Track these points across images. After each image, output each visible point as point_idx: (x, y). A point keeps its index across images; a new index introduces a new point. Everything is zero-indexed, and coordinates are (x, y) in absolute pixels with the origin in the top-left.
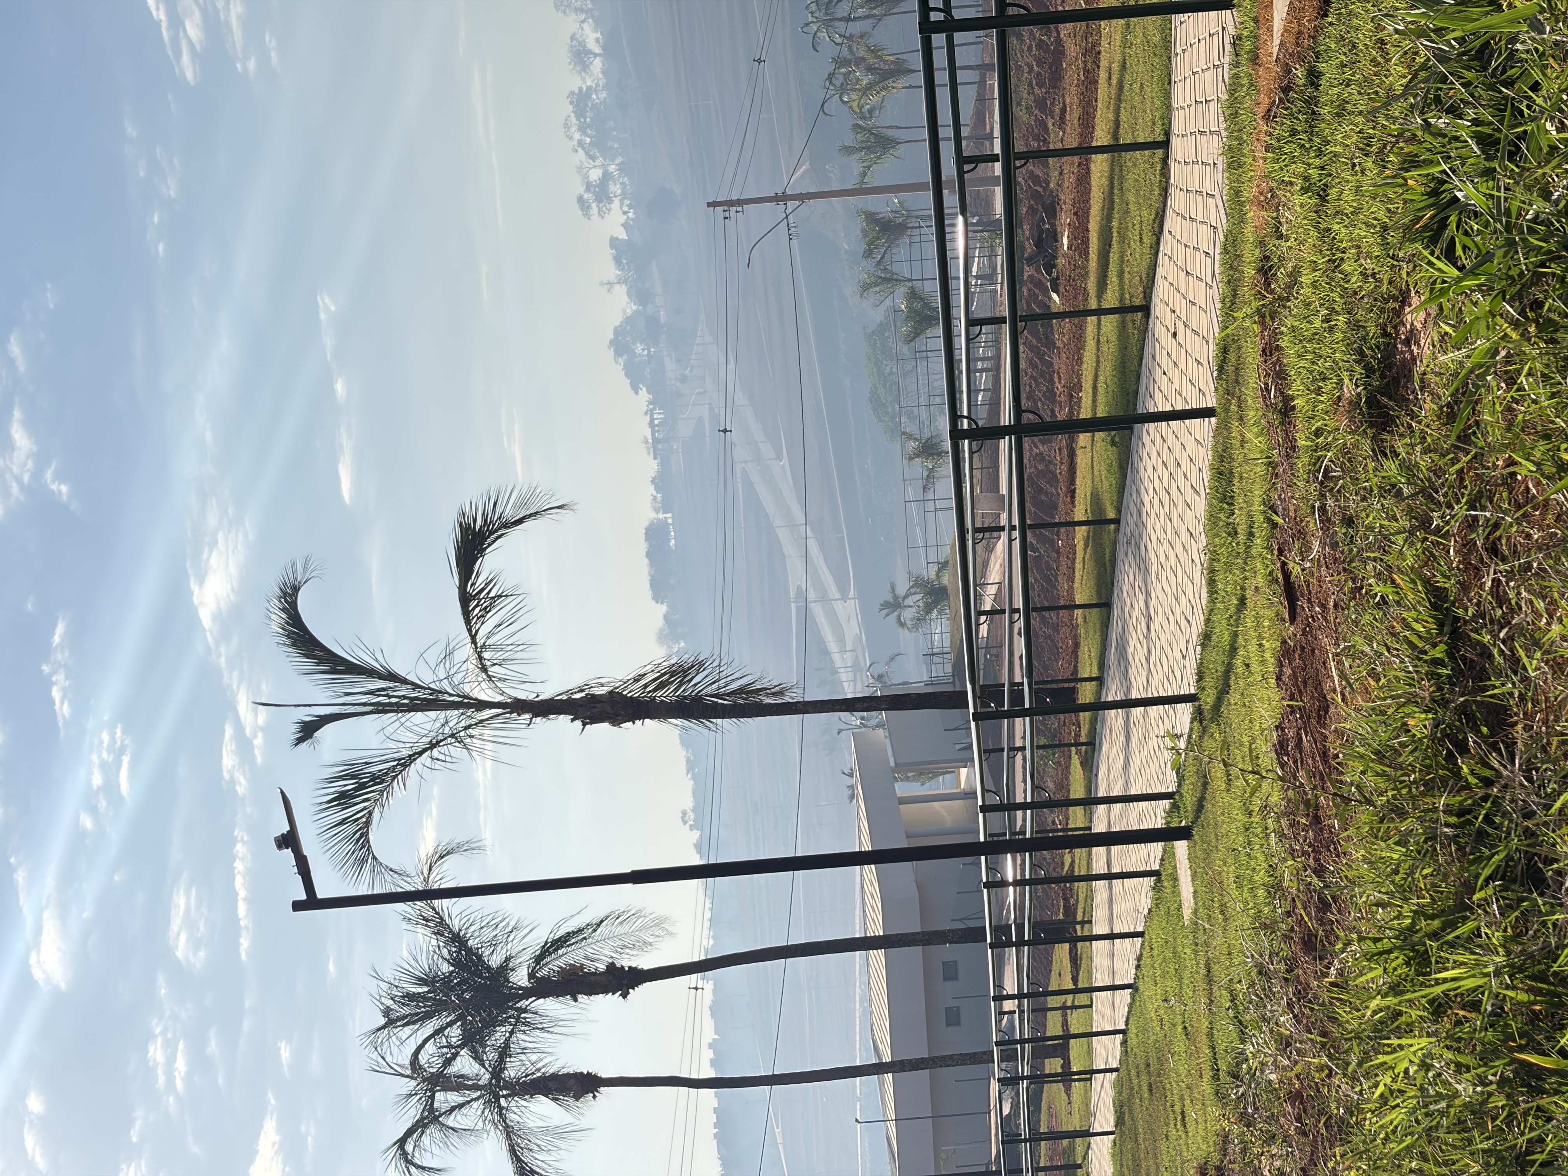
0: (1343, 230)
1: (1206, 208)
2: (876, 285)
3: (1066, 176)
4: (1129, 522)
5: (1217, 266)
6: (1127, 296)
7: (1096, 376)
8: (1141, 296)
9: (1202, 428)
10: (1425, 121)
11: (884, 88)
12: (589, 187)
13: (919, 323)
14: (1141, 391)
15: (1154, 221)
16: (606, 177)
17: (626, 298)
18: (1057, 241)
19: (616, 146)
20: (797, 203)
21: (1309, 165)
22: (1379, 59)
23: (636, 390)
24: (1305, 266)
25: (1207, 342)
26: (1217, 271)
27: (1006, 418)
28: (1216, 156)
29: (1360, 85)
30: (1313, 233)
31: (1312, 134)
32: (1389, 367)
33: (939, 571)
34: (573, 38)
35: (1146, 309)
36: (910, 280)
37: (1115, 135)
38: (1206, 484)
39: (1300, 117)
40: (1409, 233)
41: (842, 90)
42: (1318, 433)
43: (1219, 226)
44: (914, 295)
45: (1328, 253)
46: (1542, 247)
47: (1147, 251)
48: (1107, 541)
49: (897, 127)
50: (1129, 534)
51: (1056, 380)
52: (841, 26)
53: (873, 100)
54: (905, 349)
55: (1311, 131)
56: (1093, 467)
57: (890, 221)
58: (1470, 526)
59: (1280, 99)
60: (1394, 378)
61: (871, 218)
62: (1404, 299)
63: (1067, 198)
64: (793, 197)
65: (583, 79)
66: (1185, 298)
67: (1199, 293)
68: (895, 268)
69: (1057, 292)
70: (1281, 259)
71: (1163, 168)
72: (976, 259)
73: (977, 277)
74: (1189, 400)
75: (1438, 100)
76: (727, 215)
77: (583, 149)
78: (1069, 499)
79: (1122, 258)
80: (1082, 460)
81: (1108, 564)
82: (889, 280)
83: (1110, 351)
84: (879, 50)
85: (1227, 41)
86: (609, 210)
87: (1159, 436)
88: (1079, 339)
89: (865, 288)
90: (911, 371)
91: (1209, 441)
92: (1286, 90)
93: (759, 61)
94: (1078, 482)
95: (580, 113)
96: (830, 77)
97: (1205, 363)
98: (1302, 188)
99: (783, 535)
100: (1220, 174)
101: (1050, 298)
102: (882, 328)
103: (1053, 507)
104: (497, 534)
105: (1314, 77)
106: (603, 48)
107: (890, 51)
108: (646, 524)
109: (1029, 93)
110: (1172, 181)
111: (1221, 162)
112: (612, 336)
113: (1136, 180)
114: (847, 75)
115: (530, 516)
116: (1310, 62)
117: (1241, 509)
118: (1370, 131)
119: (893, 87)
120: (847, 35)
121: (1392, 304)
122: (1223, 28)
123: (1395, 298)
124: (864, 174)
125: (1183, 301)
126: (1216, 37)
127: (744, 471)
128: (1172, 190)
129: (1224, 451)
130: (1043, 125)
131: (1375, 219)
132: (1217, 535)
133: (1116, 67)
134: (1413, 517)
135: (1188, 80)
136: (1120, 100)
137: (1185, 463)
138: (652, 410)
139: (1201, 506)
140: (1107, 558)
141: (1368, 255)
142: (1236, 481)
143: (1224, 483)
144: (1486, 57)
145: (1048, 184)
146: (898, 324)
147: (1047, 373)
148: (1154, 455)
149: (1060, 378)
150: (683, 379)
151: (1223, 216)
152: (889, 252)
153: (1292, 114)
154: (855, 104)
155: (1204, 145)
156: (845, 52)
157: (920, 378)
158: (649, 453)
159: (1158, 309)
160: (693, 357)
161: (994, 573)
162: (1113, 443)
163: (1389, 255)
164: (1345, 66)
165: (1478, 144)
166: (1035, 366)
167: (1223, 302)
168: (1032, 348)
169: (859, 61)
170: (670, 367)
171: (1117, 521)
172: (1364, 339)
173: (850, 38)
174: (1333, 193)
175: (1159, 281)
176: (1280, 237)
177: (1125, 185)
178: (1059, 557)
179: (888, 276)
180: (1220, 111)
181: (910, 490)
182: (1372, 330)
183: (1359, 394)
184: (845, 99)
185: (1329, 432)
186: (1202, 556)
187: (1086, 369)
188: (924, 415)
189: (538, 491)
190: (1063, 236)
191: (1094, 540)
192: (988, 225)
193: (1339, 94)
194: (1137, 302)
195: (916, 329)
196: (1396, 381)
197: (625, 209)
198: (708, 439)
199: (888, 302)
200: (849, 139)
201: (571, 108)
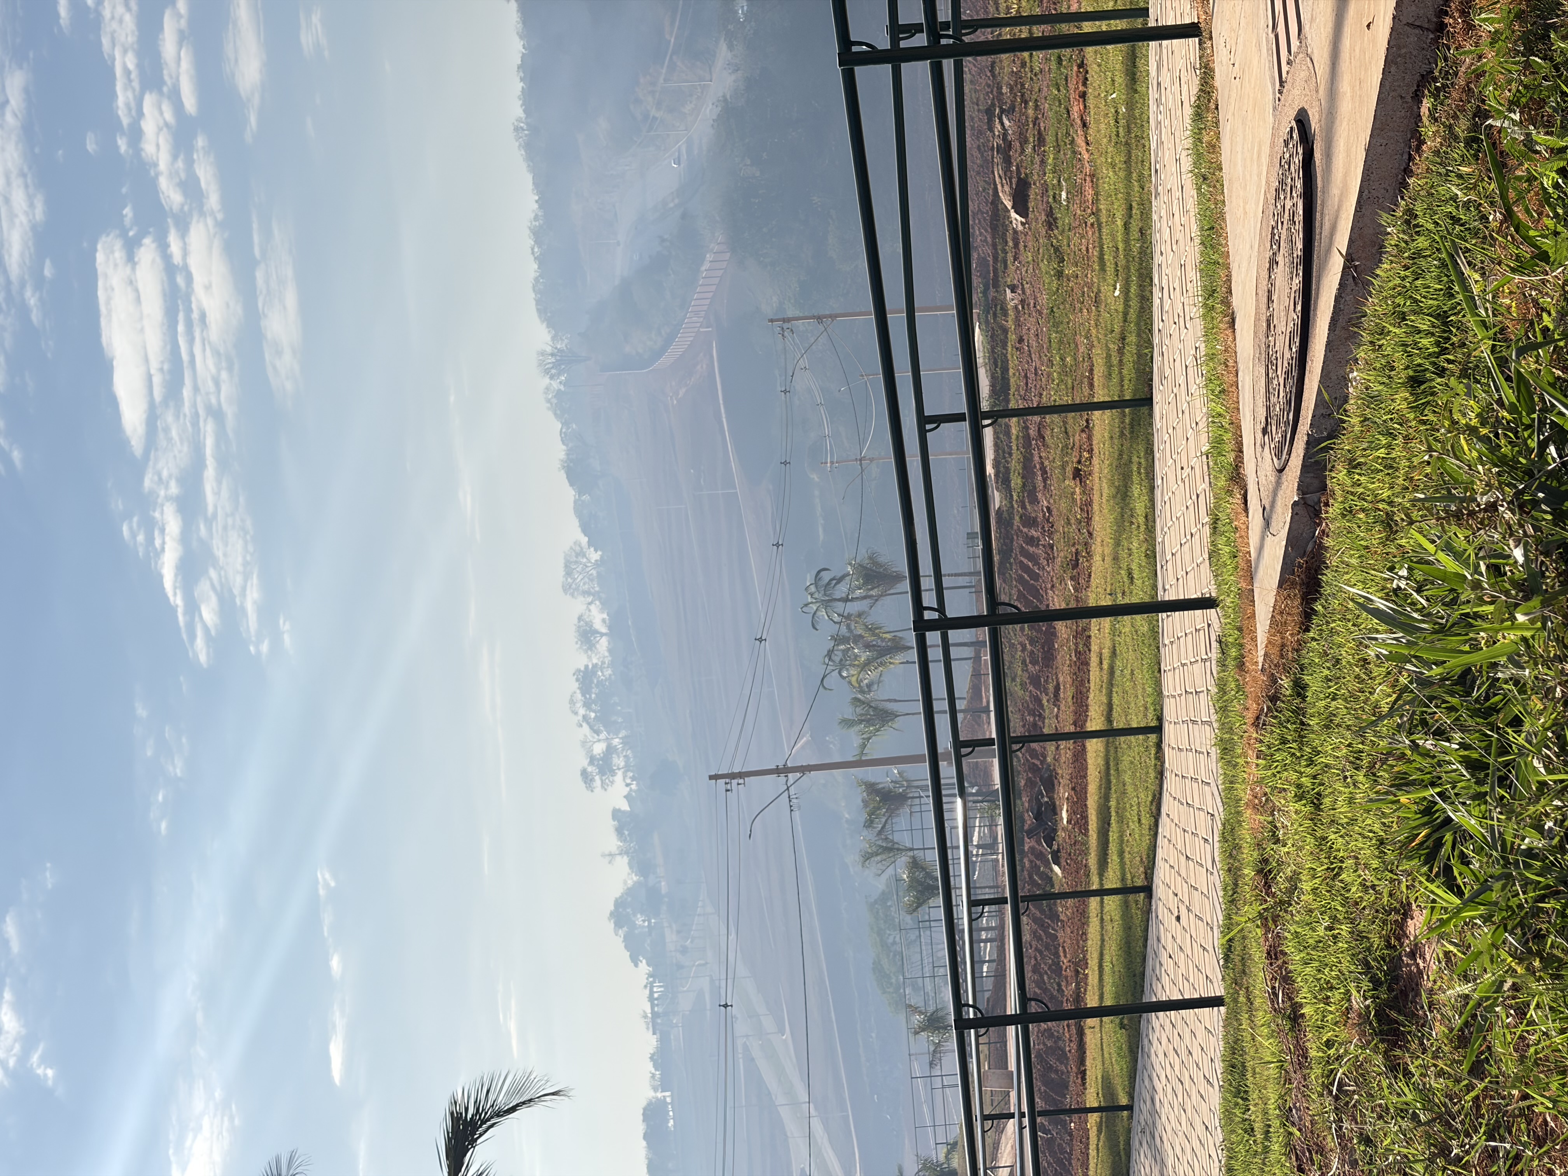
0: (1340, 840)
1: (1202, 795)
2: (877, 855)
3: (1062, 752)
4: (1143, 1108)
5: (1216, 854)
6: (1129, 876)
7: (1101, 955)
8: (1143, 876)
9: (1213, 1017)
10: (1413, 741)
11: (882, 664)
12: (592, 760)
13: (921, 892)
14: (1147, 973)
15: (1152, 802)
16: (610, 750)
17: (627, 869)
18: (1056, 814)
19: (620, 720)
20: (798, 775)
21: (1301, 773)
22: (1364, 676)
23: (635, 962)
24: (1305, 872)
25: (1212, 928)
26: (1217, 859)
27: (1012, 1007)
28: (1209, 747)
29: (1345, 700)
30: (1310, 839)
31: (1301, 742)
32: (1396, 979)
33: (949, 1153)
34: (580, 618)
35: (1148, 890)
36: (912, 849)
37: (1109, 719)
38: (1220, 1076)
39: (1289, 726)
40: (1405, 850)
41: (842, 666)
42: (1329, 1044)
43: (1216, 814)
44: (915, 865)
45: (1326, 861)
46: (1540, 882)
47: (1146, 832)
48: (1120, 1128)
49: (896, 701)
50: (1143, 1123)
51: (1062, 954)
52: (840, 606)
53: (871, 675)
54: (908, 918)
55: (1301, 739)
56: (1102, 1049)
57: (890, 791)
58: (1490, 1156)
59: (1268, 707)
60: (1401, 991)
61: (871, 788)
62: (1406, 912)
63: (1064, 772)
64: (794, 770)
65: (589, 658)
66: (1187, 883)
67: (1201, 879)
68: (896, 837)
69: (1057, 863)
70: (1280, 863)
71: (1157, 753)
72: (977, 829)
73: (978, 847)
74: (1197, 987)
75: (1424, 723)
76: (729, 787)
77: (588, 723)
78: (1079, 1081)
79: (1121, 837)
80: (1091, 1039)
81: (1122, 1153)
82: (890, 850)
83: (1114, 930)
84: (876, 628)
85: (1213, 638)
86: (612, 782)
87: (1168, 1021)
88: (1083, 915)
89: (867, 857)
90: (915, 941)
91: (1220, 1032)
92: (1274, 699)
93: (760, 640)
94: (1088, 1063)
95: (585, 689)
96: (830, 654)
97: (1211, 950)
98: (1296, 796)
99: (785, 1113)
100: (1214, 764)
101: (1052, 870)
102: (884, 897)
103: (1062, 1086)
104: (489, 1123)
105: (1300, 688)
106: (610, 628)
107: (887, 629)
108: (644, 1103)
109: (1023, 670)
110: (1167, 765)
111: (1215, 752)
112: (612, 908)
113: (1132, 763)
114: (845, 652)
115: (524, 1103)
116: (1295, 674)
117: (1256, 1105)
118: (1360, 746)
119: (891, 663)
120: (845, 614)
121: (1393, 917)
122: (1209, 625)
123: (1397, 912)
124: (864, 746)
125: (1185, 885)
126: (1202, 632)
127: (746, 1048)
128: (1167, 774)
129: (1235, 1043)
130: (1039, 701)
131: (1370, 831)
132: (1233, 1131)
133: (1106, 652)
134: (1432, 1145)
135: (1177, 671)
136: (1112, 685)
137: (1196, 1051)
138: (651, 983)
139: (1215, 1098)
140: (1122, 1147)
141: (1367, 866)
142: (1249, 1075)
143: (1237, 1076)
144: (1468, 682)
145: (1045, 757)
146: (901, 894)
147: (1052, 946)
148: (1164, 1040)
149: (1065, 951)
150: (684, 951)
151: (1220, 804)
152: (889, 822)
153: (1280, 723)
154: (854, 679)
155: (1197, 734)
156: (844, 630)
157: (924, 948)
158: (648, 1028)
159: (1160, 891)
160: (694, 927)
161: (1005, 1155)
162: (1122, 1026)
163: (1387, 869)
164: (1330, 680)
165: (1467, 769)
166: (1039, 938)
167: (1225, 889)
168: (1035, 920)
169: (857, 639)
170: (671, 937)
171: (1129, 1108)
172: (1368, 949)
173: (848, 617)
174: (1327, 801)
175: (1159, 862)
176: (1277, 841)
177: (1122, 767)
178: (1072, 1140)
179: (890, 845)
180: (1211, 703)
181: (916, 1065)
182: (1376, 941)
183: (1368, 1007)
184: (845, 674)
185: (1341, 1044)
186: (1219, 1152)
187: (1092, 946)
188: (929, 987)
189: (532, 1077)
190: (1062, 810)
191: (1107, 1127)
192: (987, 795)
193: (1327, 707)
194: (1139, 882)
195: (918, 899)
196: (1404, 993)
197: (628, 781)
198: (708, 1013)
199: (890, 871)
200: (849, 712)
201: (577, 685)
